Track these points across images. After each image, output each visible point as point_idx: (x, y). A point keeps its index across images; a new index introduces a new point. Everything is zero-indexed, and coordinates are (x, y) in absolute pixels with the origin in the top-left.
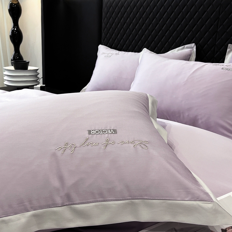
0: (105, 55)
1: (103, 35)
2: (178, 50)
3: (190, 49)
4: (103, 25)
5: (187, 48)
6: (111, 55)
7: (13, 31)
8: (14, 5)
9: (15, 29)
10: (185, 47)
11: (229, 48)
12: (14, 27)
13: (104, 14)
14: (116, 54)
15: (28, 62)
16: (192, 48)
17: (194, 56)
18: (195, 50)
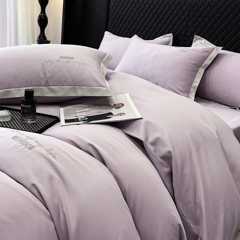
0: (108, 39)
1: (109, 23)
2: (161, 38)
3: (169, 37)
4: (110, 16)
5: (168, 37)
6: (111, 38)
7: (40, 16)
9: (42, 15)
10: (166, 36)
11: (195, 38)
12: (41, 13)
13: (111, 7)
14: (115, 38)
15: (50, 41)
16: (171, 37)
17: (171, 43)
18: (172, 38)
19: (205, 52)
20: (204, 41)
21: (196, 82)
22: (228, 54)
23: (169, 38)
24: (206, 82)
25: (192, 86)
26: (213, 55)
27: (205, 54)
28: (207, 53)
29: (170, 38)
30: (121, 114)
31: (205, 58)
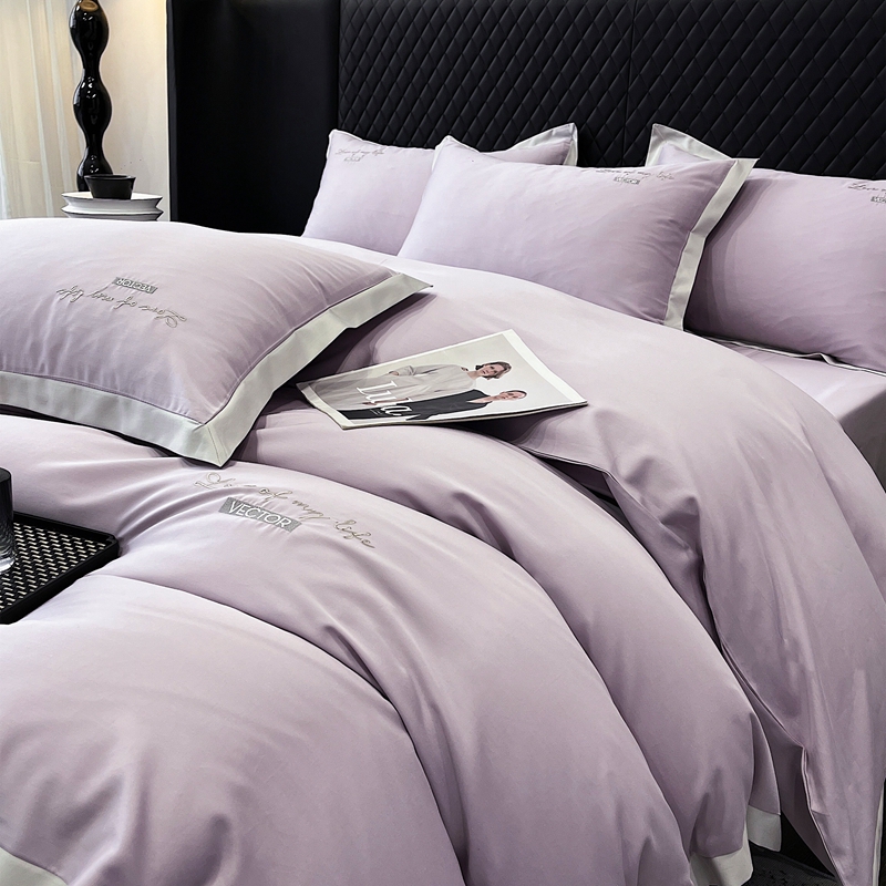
0: (347, 155)
1: (343, 102)
2: (536, 142)
3: (564, 137)
4: (343, 75)
5: (559, 135)
6: (360, 154)
7: (82, 93)
8: (87, 17)
9: (90, 86)
10: (554, 133)
11: (655, 134)
12: (86, 80)
13: (343, 44)
14: (376, 153)
15: (133, 180)
16: (572, 134)
17: (574, 156)
18: (576, 140)
19: (701, 181)
20: (686, 141)
21: (682, 281)
22: (777, 181)
23: (564, 139)
24: (714, 278)
25: (671, 296)
26: (729, 187)
27: (701, 185)
28: (708, 183)
29: (569, 139)
30: (511, 394)
31: (704, 199)
